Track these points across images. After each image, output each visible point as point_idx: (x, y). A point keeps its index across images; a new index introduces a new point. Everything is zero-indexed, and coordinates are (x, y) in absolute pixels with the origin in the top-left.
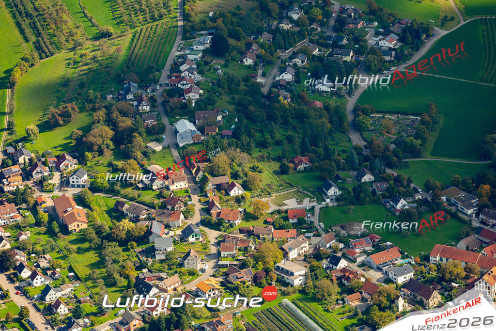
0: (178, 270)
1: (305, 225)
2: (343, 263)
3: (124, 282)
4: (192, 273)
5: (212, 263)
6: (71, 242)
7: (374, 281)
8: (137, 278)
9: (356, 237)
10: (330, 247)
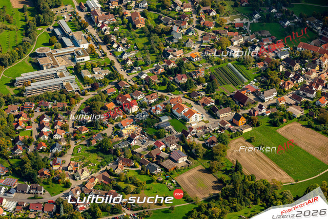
0: (183, 47)
1: (243, 31)
2: (258, 49)
3: (158, 52)
4: (189, 49)
5: (199, 45)
6: (137, 33)
7: (271, 57)
8: (164, 50)
9: (265, 37)
10: (253, 41)
